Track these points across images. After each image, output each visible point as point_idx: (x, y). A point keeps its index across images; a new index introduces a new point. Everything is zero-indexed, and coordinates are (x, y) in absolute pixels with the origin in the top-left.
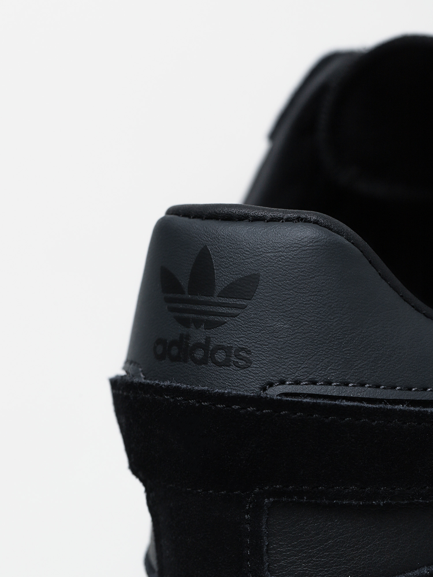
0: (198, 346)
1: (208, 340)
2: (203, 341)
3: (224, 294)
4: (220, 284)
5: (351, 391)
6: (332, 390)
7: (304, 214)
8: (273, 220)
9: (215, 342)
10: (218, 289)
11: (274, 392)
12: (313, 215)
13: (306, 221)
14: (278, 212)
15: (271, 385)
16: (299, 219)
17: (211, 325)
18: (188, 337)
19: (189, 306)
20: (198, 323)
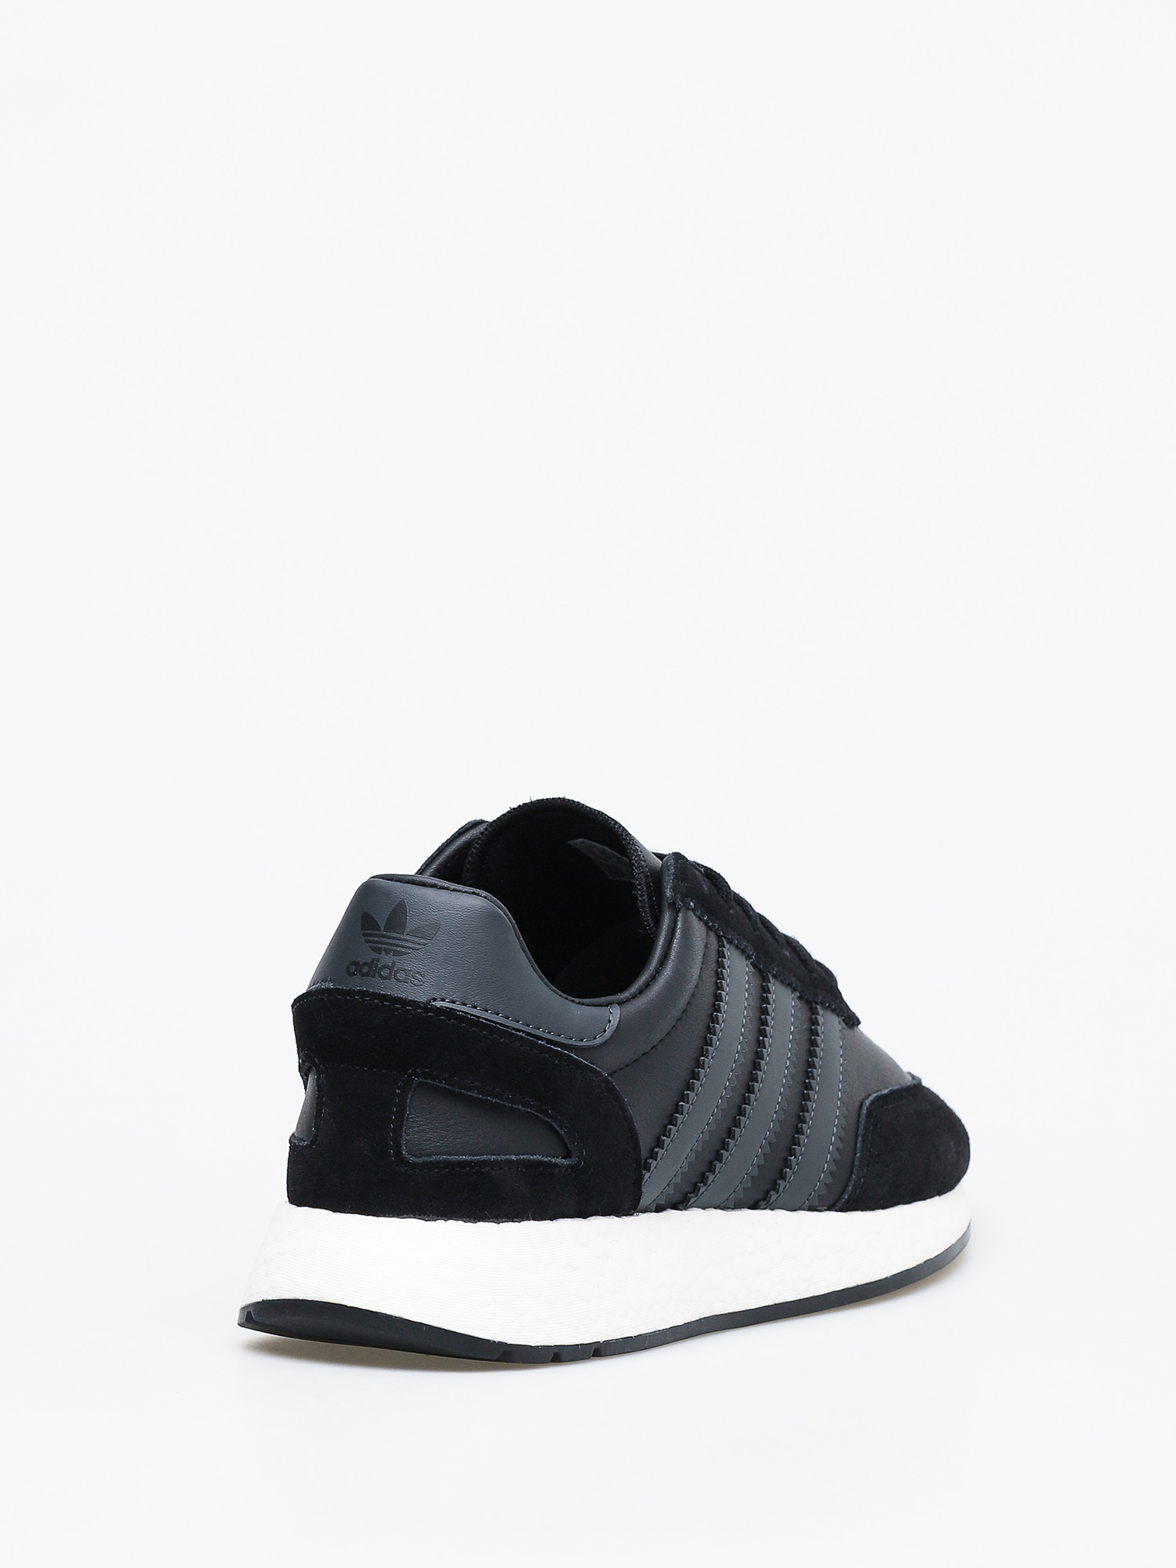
0: (385, 967)
1: (394, 964)
2: (390, 964)
3: (413, 933)
4: (409, 927)
5: (489, 1015)
6: (476, 1012)
7: (477, 891)
8: (442, 888)
9: (399, 965)
10: (408, 930)
11: (439, 1004)
12: (484, 893)
13: (478, 895)
14: (446, 884)
15: (435, 1000)
16: (474, 893)
17: (397, 954)
18: (378, 960)
19: (382, 939)
20: (387, 952)
